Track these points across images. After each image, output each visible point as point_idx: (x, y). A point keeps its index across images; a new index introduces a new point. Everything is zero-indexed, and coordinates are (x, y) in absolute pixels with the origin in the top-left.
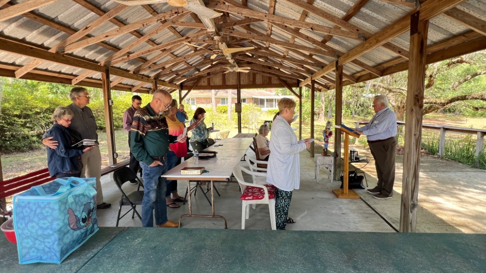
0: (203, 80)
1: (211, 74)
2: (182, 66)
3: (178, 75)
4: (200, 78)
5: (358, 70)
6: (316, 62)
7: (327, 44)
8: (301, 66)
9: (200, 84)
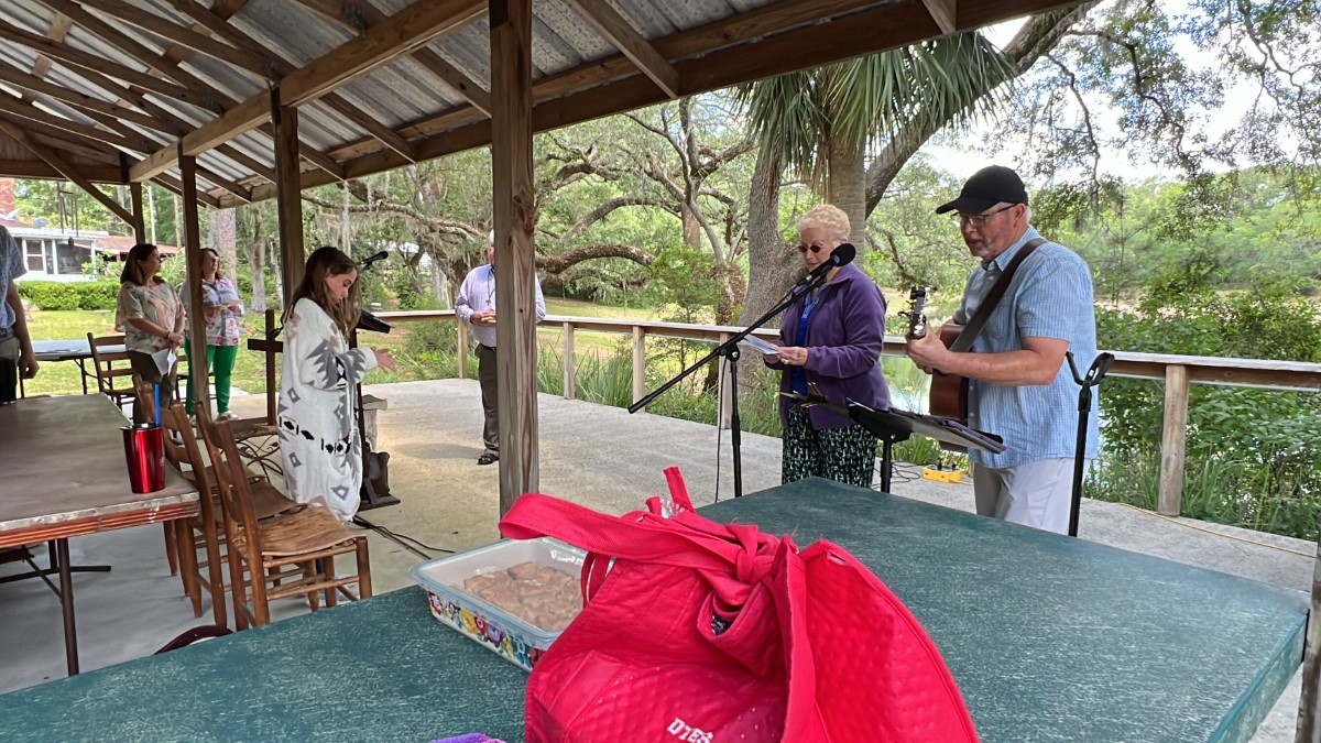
5: (348, 135)
6: (194, 88)
7: (233, 22)
8: (134, 96)
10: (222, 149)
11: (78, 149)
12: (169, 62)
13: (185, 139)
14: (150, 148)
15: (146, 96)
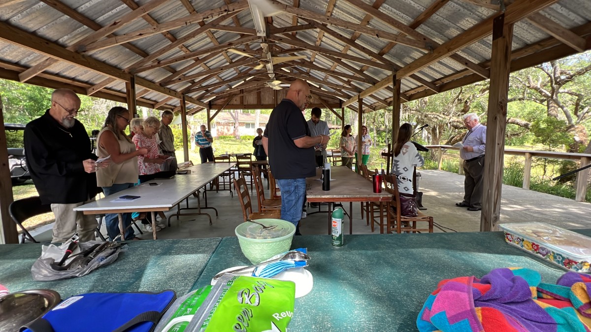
0: (235, 98)
1: (244, 91)
2: (214, 80)
3: (207, 91)
4: (231, 96)
5: (413, 86)
6: (367, 78)
7: (384, 56)
8: (348, 83)
9: (231, 103)
10: (372, 96)
11: (330, 100)
12: (361, 72)
13: (360, 94)
14: (349, 97)
15: (352, 83)
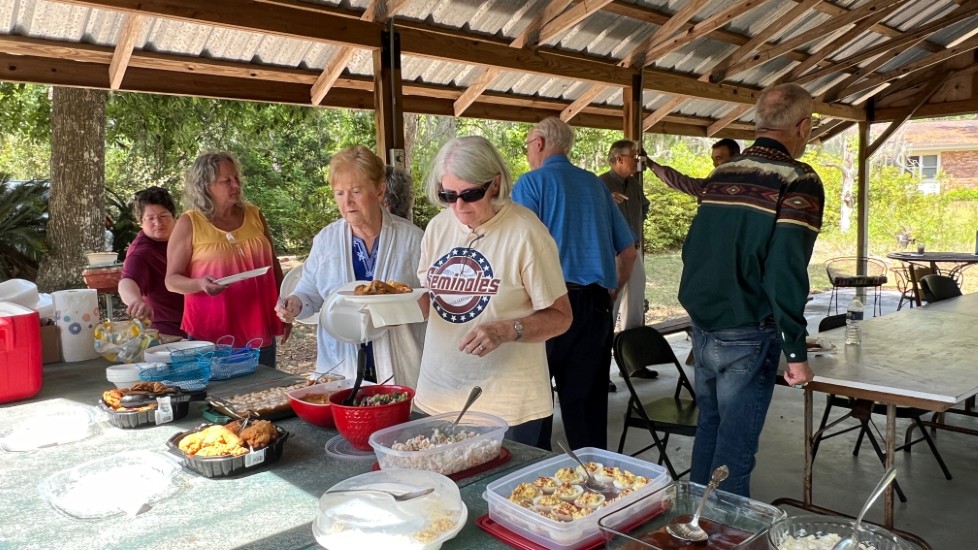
0: (953, 80)
2: (872, 38)
3: (857, 72)
9: (941, 97)
